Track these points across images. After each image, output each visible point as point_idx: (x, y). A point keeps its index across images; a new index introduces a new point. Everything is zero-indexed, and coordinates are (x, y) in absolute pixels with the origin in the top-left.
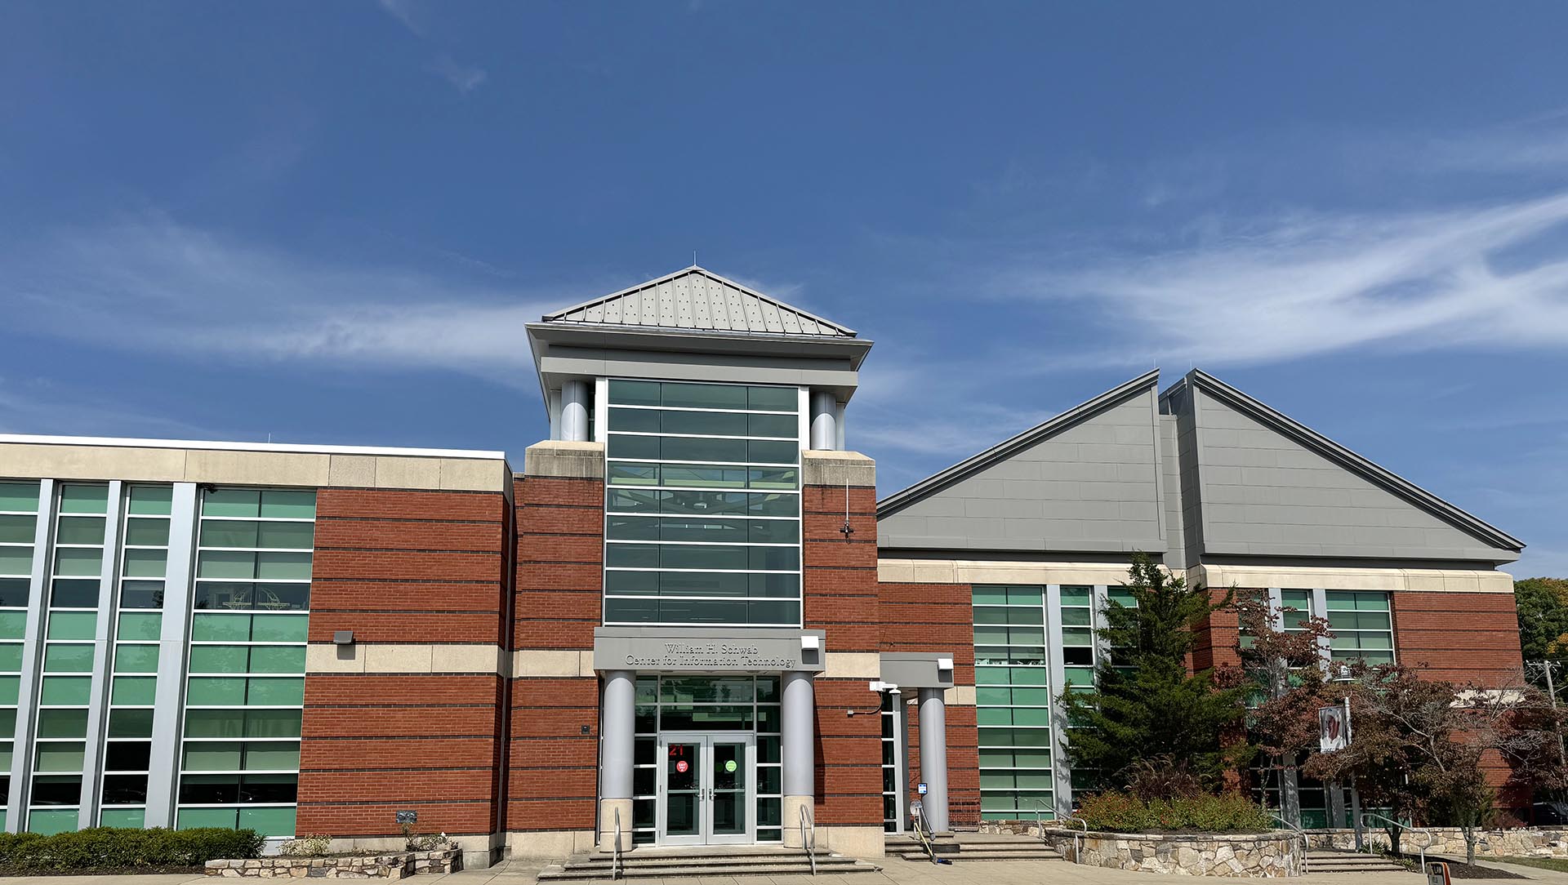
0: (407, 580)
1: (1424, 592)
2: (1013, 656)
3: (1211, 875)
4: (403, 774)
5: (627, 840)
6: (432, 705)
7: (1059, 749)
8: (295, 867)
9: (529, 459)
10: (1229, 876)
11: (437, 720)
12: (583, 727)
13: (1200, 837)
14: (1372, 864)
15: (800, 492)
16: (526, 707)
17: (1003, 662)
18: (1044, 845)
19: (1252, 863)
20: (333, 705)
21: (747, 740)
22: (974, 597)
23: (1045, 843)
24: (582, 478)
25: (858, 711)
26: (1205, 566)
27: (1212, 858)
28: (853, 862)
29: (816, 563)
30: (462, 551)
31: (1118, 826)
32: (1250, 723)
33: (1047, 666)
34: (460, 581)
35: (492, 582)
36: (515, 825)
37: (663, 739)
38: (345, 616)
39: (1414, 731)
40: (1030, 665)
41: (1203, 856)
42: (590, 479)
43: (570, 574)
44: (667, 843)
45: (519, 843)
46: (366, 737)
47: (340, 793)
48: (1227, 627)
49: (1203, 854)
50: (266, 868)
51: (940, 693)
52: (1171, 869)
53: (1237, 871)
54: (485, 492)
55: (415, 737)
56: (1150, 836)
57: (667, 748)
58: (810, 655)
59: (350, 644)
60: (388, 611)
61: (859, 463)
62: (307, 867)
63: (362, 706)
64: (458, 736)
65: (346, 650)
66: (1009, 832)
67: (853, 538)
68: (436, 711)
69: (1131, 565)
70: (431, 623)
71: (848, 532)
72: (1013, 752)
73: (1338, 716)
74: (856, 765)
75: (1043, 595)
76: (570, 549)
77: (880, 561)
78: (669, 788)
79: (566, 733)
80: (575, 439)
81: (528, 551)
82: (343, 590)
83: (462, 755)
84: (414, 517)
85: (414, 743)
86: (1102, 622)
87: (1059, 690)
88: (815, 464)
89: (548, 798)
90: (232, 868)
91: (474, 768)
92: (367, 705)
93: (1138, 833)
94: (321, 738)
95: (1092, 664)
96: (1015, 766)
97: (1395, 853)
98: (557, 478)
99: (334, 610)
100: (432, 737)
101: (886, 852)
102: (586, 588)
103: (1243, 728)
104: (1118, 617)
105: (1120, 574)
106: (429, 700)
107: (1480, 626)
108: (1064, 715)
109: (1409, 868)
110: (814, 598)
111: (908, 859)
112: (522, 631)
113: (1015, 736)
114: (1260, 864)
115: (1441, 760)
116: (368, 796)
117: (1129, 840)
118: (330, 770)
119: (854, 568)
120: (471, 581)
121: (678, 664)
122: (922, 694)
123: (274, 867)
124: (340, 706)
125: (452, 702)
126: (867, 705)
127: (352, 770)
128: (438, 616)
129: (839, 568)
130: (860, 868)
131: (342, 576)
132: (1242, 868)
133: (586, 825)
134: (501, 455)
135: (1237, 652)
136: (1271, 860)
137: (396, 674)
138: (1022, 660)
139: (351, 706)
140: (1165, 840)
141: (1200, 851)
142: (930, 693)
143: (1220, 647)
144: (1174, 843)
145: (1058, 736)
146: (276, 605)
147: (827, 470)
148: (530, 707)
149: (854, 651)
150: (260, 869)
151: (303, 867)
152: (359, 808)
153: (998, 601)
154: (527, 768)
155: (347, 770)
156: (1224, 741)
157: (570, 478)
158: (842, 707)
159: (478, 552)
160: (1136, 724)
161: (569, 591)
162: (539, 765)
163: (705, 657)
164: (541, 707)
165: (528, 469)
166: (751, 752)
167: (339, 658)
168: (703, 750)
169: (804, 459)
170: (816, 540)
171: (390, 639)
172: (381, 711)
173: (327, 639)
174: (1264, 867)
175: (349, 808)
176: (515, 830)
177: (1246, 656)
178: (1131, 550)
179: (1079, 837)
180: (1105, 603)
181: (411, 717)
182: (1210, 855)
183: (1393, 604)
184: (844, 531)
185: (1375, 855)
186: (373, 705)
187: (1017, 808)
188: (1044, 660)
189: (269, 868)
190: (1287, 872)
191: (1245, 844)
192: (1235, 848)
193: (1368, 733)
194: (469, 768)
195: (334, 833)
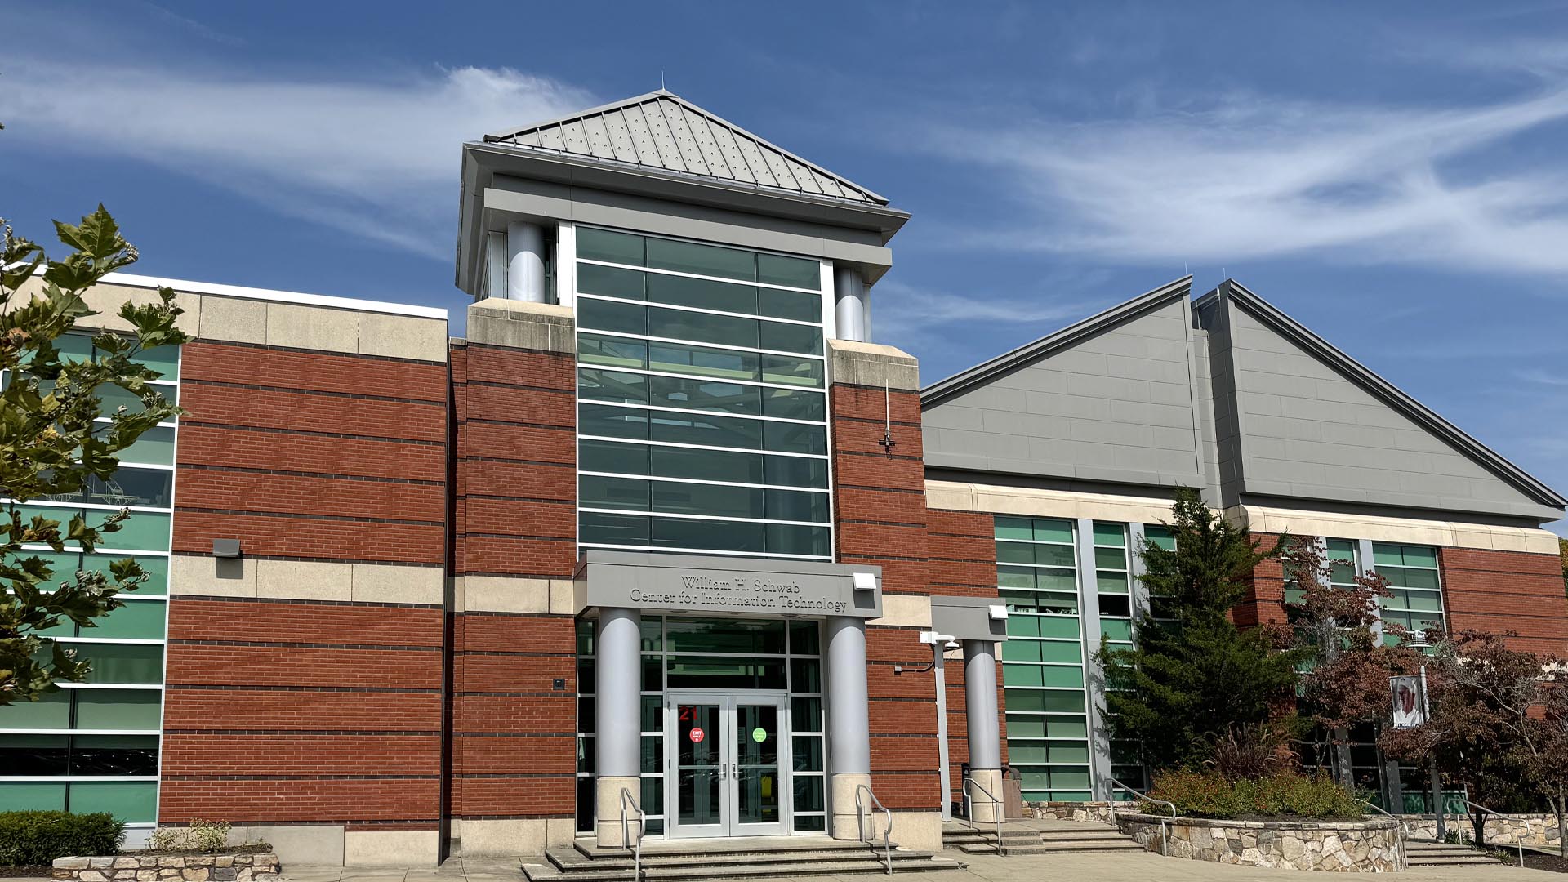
0: (314, 474)
1: (1473, 549)
2: (1043, 603)
3: (1319, 869)
4: (315, 738)
5: (634, 829)
6: (354, 646)
7: (1097, 716)
8: (191, 867)
9: (474, 322)
10: (1338, 871)
11: (361, 667)
12: (555, 680)
13: (1305, 825)
14: (1466, 856)
15: (826, 391)
16: (475, 652)
17: (1030, 610)
18: (1117, 833)
19: (1361, 856)
20: (212, 641)
21: (780, 700)
22: (997, 530)
23: (1120, 831)
24: (546, 352)
25: (907, 667)
26: (1248, 508)
27: (1318, 850)
28: (929, 857)
29: (850, 482)
30: (391, 439)
31: (1209, 811)
32: (1301, 691)
33: (1080, 616)
34: (389, 480)
35: (433, 483)
36: (465, 810)
37: (671, 699)
38: (225, 518)
39: (1504, 707)
40: (1061, 614)
41: (1310, 847)
42: (557, 355)
43: (535, 478)
44: (680, 836)
45: (472, 834)
46: (261, 687)
47: (225, 763)
48: (1272, 579)
49: (1310, 845)
50: (146, 868)
51: (989, 646)
52: (1275, 863)
53: (1346, 865)
54: (421, 362)
55: (330, 688)
56: (1250, 823)
57: (676, 711)
58: (864, 597)
59: (236, 558)
60: (288, 514)
61: (899, 360)
62: (208, 867)
63: (254, 643)
64: (392, 689)
65: (229, 565)
66: (1052, 816)
67: (896, 453)
68: (358, 654)
69: (1174, 502)
70: (349, 534)
71: (887, 445)
72: (1045, 719)
73: (1412, 687)
74: (906, 735)
75: (1074, 531)
76: (533, 443)
77: (928, 483)
78: (681, 763)
79: (531, 687)
80: (531, 299)
81: (474, 443)
82: (223, 484)
83: (397, 715)
84: (322, 388)
85: (330, 698)
86: (1140, 567)
87: (1095, 645)
88: (847, 358)
89: (510, 775)
90: (94, 869)
91: (415, 732)
92: (261, 643)
93: (1231, 819)
94: (194, 686)
95: (1129, 615)
96: (1046, 736)
97: (1479, 843)
98: (512, 348)
99: (210, 510)
100: (355, 689)
101: (944, 843)
102: (556, 496)
103: (1292, 696)
104: (1160, 561)
105: (1162, 511)
106: (349, 638)
107: (1529, 590)
108: (1101, 675)
109: (1503, 861)
110: (849, 525)
111: (970, 852)
112: (467, 551)
113: (1046, 699)
114: (1369, 856)
115: (1531, 739)
116: (265, 768)
117: (1225, 827)
118: (209, 731)
119: (897, 490)
120: (404, 480)
121: (699, 601)
122: (968, 646)
123: (157, 868)
124: (221, 642)
125: (382, 642)
126: (917, 660)
127: (242, 731)
128: (360, 525)
129: (879, 488)
130: (938, 864)
131: (221, 463)
132: (1351, 861)
133: (561, 811)
134: (442, 313)
135: (1283, 608)
136: (1379, 852)
137: (302, 601)
138: (1051, 608)
139: (238, 643)
140: (1266, 828)
141: (1306, 841)
142: (979, 647)
143: (1265, 601)
144: (1277, 832)
145: (1095, 700)
146: (118, 497)
147: (860, 366)
148: (481, 652)
149: (899, 593)
150: (137, 870)
151: (203, 866)
152: (253, 784)
153: (1022, 536)
154: (480, 734)
155: (235, 731)
156: (1273, 709)
157: (530, 351)
158: (888, 663)
159: (413, 441)
160: (1186, 688)
161: (533, 499)
162: (497, 729)
163: (733, 594)
164: (496, 653)
165: (473, 335)
166: (784, 718)
167: (218, 577)
168: (723, 714)
169: (831, 351)
170: (850, 453)
171: (293, 553)
172: (282, 651)
173: (201, 549)
174: (1373, 860)
175: (237, 784)
176: (464, 817)
177: (1293, 612)
178: (1174, 484)
179: (1166, 824)
180: (1142, 544)
181: (325, 661)
182: (1317, 846)
183: (1441, 561)
184: (885, 444)
185: (1465, 846)
186: (270, 643)
187: (1050, 787)
188: (1076, 608)
189: (151, 868)
190: (1394, 865)
191: (1352, 833)
192: (1343, 838)
193: (1453, 707)
194: (408, 732)
195: (234, 819)
